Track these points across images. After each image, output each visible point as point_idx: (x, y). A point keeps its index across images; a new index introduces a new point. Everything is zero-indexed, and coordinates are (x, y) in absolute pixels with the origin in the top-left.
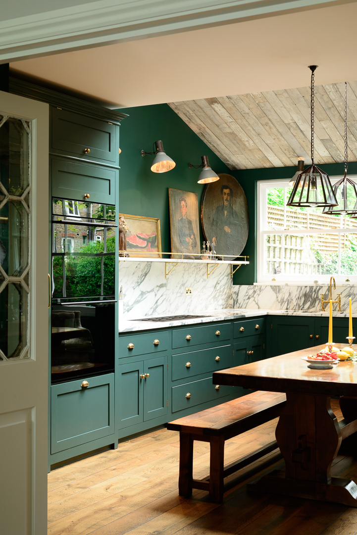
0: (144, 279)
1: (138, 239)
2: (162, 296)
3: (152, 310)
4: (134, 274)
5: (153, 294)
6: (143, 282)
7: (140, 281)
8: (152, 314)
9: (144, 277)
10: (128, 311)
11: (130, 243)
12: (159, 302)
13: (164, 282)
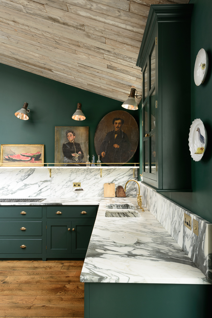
0: (27, 178)
1: (22, 156)
2: (46, 187)
3: (36, 194)
4: (17, 174)
5: (37, 185)
6: (26, 179)
7: (23, 178)
8: (36, 196)
9: (27, 176)
10: (12, 194)
11: (14, 159)
12: (42, 190)
13: (49, 179)
